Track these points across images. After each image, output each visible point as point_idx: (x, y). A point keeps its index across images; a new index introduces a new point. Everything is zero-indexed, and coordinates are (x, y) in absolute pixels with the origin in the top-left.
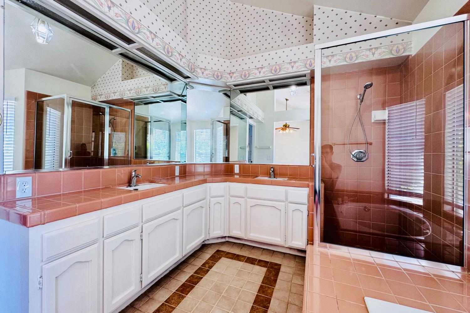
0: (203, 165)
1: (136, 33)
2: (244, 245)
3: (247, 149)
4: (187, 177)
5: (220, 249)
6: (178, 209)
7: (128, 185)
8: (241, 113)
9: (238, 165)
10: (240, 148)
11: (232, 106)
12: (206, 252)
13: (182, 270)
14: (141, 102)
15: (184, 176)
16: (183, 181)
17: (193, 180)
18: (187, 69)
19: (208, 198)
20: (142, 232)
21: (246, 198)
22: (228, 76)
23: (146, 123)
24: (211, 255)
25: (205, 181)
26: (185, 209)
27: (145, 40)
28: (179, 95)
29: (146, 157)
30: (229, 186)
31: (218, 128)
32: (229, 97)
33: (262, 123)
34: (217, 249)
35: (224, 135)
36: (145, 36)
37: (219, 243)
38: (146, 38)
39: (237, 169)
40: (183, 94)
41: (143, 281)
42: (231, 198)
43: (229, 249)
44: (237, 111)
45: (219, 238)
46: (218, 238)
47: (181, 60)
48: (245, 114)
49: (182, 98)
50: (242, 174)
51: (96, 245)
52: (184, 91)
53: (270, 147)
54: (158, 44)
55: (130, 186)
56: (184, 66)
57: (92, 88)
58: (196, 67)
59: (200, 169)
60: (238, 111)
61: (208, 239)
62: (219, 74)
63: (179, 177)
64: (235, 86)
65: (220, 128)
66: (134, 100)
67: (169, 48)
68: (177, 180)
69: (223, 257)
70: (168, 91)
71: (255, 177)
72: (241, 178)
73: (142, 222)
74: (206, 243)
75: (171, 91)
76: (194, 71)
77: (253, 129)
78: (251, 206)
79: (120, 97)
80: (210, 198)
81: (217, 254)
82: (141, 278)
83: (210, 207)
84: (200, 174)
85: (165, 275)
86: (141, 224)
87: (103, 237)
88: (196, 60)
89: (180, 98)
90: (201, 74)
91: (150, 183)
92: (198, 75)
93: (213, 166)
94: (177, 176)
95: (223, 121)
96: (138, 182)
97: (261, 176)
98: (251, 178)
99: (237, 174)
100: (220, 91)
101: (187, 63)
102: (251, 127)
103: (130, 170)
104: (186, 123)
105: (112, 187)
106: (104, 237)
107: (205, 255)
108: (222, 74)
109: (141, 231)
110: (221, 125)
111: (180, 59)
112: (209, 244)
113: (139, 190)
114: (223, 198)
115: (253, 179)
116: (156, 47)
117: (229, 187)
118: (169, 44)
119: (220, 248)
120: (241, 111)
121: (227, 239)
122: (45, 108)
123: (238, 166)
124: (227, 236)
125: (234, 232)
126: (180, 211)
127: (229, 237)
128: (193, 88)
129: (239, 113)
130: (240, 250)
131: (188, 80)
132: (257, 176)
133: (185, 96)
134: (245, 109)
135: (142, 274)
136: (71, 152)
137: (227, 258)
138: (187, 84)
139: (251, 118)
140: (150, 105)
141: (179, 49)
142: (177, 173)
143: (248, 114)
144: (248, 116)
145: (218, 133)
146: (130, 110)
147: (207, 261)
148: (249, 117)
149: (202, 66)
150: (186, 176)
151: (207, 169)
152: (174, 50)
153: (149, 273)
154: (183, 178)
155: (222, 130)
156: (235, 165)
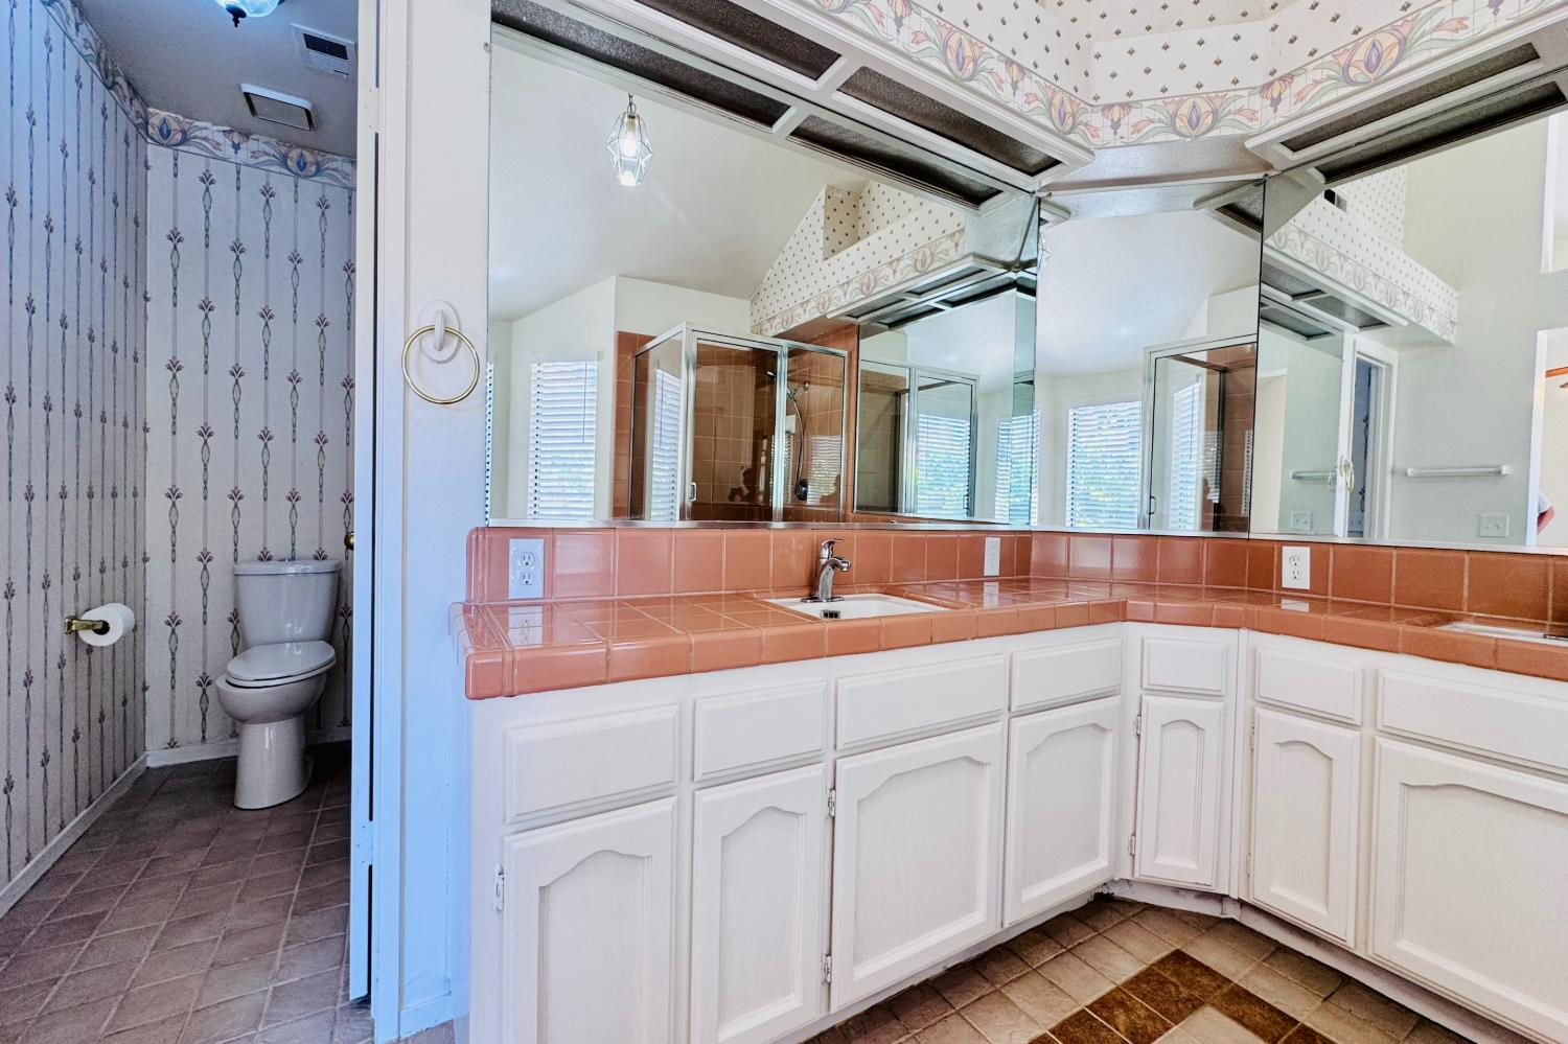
0: (1110, 539)
1: (835, 11)
2: (1346, 980)
3: (1344, 482)
4: (1032, 585)
5: (1192, 952)
6: (989, 719)
7: (806, 592)
8: (1314, 304)
9: (1306, 551)
10: (1294, 477)
11: (1267, 274)
12: (1114, 936)
13: (998, 986)
14: (878, 319)
15: (1017, 581)
16: (1014, 601)
17: (1061, 602)
18: (1043, 120)
19: (1133, 690)
20: (834, 788)
21: (1368, 731)
22: (1258, 102)
23: (898, 395)
24: (1143, 967)
25: (1117, 613)
26: (1017, 723)
27: (867, 29)
28: (1008, 266)
29: (894, 506)
30: (1255, 650)
31: (1176, 392)
32: (1255, 223)
33: (1446, 344)
34: (1178, 947)
35: (1208, 427)
36: (869, 13)
37: (1186, 918)
38: (874, 21)
39: (1296, 570)
40: (1025, 258)
41: (832, 985)
42: (1261, 712)
43: (1247, 971)
44: (1289, 298)
45: (1187, 890)
46: (1183, 893)
47: (1015, 85)
48: (1335, 305)
49: (1021, 274)
50: (1330, 597)
51: (665, 806)
52: (1032, 240)
53: (1505, 470)
54: (921, 37)
55: (813, 598)
56: (1026, 108)
57: (754, 303)
58: (1082, 105)
59: (1091, 559)
60: (1295, 296)
61: (1128, 881)
62: (1204, 107)
63: (1001, 582)
64: (1295, 144)
65: (1187, 392)
66: (857, 317)
67: (965, 44)
68: (991, 595)
69: (1213, 1005)
70: (965, 257)
71: (1437, 623)
72: (1323, 617)
73: (835, 747)
74: (1117, 891)
75: (978, 251)
76: (1074, 126)
77: (1379, 381)
78: (1406, 788)
79: (818, 315)
80: (1140, 691)
81: (1177, 974)
82: (828, 971)
83: (1139, 736)
84: (1090, 579)
85: (928, 980)
86: (831, 756)
87: (693, 778)
88: (1087, 74)
89: (1012, 275)
90: (1106, 134)
91: (885, 593)
92: (1095, 141)
93: (1152, 544)
94: (991, 579)
95: (1203, 357)
96: (841, 588)
97: (1478, 620)
98: (1408, 623)
99: (1296, 594)
100: (1198, 203)
101: (1041, 95)
102: (1366, 373)
103: (815, 539)
104: (1031, 382)
105: (755, 596)
106: (696, 780)
107: (1109, 954)
108: (1217, 103)
109: (830, 786)
110: (1194, 378)
111: (1009, 80)
112: (1132, 904)
113: (843, 616)
114: (1216, 706)
115: (1425, 630)
116: (913, 49)
117: (1254, 655)
118: (963, 27)
119: (1192, 942)
120: (1318, 291)
121: (1232, 912)
122: (650, 373)
123: (1305, 553)
124: (1234, 895)
125: (1275, 889)
126: (997, 729)
127: (1242, 904)
128: (1066, 212)
129: (1301, 304)
130: (1319, 1003)
131: (1046, 178)
132: (1448, 619)
133: (1031, 263)
134: (1338, 279)
135: (829, 954)
136: (695, 484)
137: (1239, 1020)
138: (1039, 200)
139: (1371, 323)
140: (909, 327)
141: (1006, 41)
142: (992, 566)
143: (1353, 299)
144: (1350, 314)
145: (1175, 411)
146: (845, 353)
147: (1118, 989)
148: (1361, 321)
149: (1113, 93)
150: (1027, 581)
151: (1126, 561)
152: (986, 49)
153: (857, 960)
154: (1017, 587)
155: (1196, 398)
156: (1286, 549)
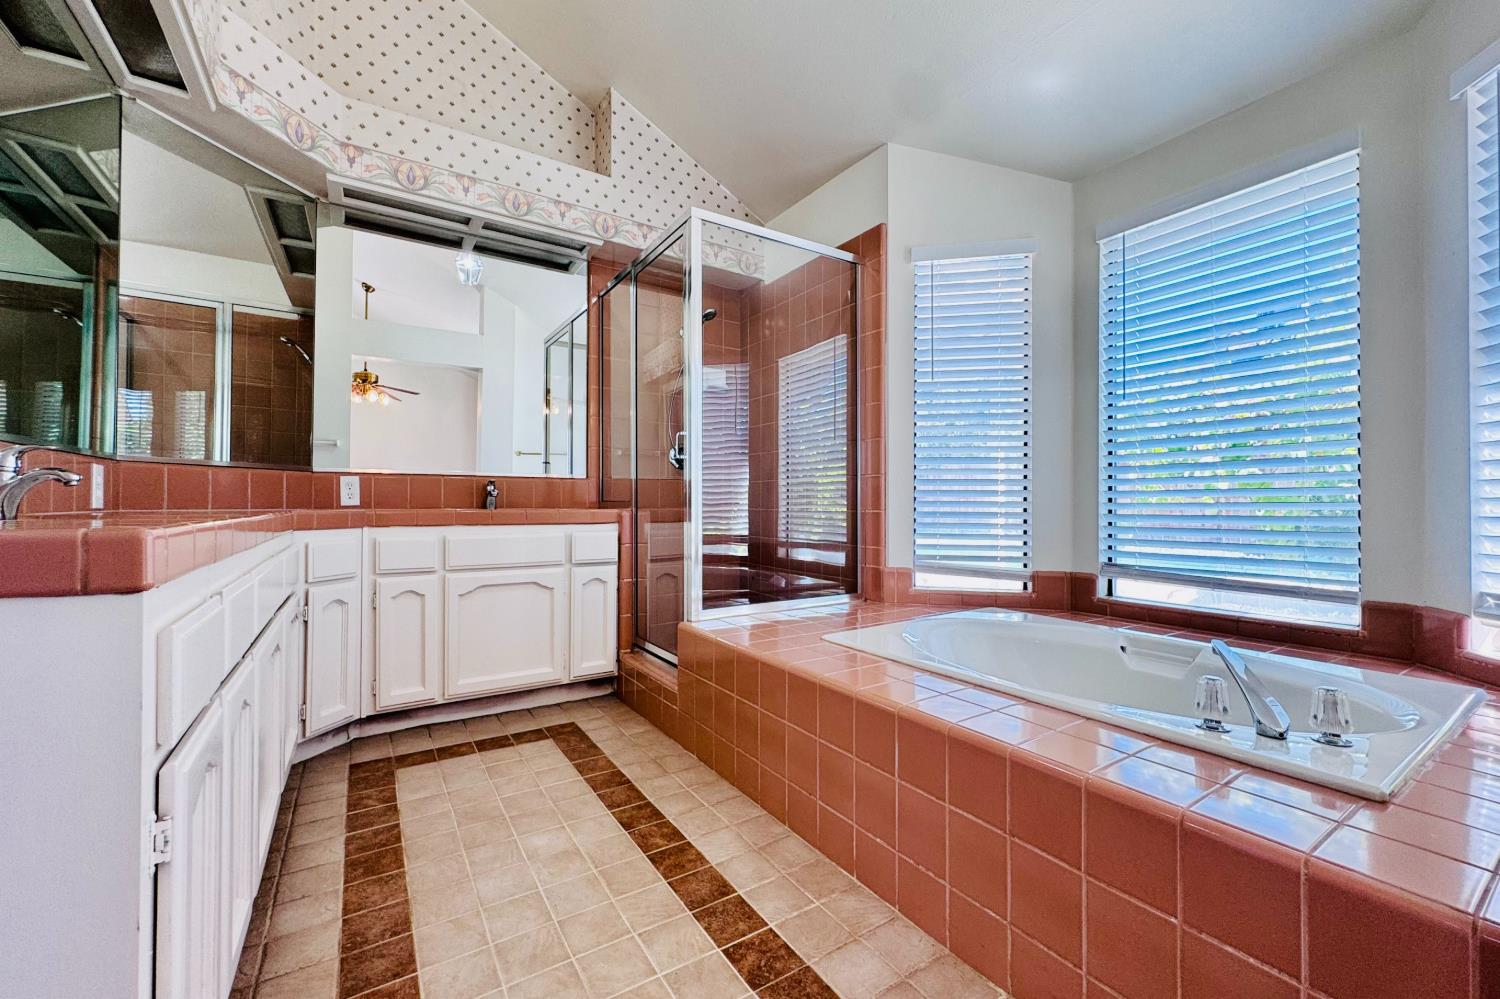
2: (427, 727)
5: (359, 760)
9: (356, 479)
12: (308, 784)
21: (442, 572)
22: (338, 152)
24: (346, 781)
34: (349, 764)
37: (332, 753)
39: (350, 494)
42: (382, 581)
43: (391, 749)
45: (327, 733)
46: (324, 738)
69: (396, 768)
76: (214, 72)
78: (460, 595)
81: (364, 772)
88: (218, 29)
90: (234, 97)
92: (222, 96)
107: (320, 791)
117: (374, 544)
119: (352, 758)
121: (354, 733)
125: (396, 693)
130: (429, 739)
137: (415, 764)
147: (349, 796)
156: (342, 478)
